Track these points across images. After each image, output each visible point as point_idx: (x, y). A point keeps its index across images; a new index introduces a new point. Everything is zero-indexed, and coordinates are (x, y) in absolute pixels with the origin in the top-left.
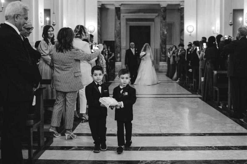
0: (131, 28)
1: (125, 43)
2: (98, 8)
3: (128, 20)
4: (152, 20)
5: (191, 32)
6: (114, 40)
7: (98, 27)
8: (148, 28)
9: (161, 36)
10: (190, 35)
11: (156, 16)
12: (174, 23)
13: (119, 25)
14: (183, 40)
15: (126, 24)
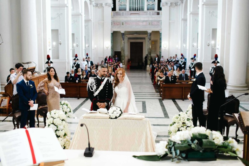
0: (131, 43)
1: (127, 53)
2: (111, 33)
3: (129, 38)
4: (144, 38)
5: (165, 48)
6: (120, 51)
7: (111, 44)
8: (142, 43)
9: (148, 50)
10: (165, 49)
11: (147, 36)
12: (157, 40)
13: (123, 44)
14: (161, 52)
15: (128, 41)
